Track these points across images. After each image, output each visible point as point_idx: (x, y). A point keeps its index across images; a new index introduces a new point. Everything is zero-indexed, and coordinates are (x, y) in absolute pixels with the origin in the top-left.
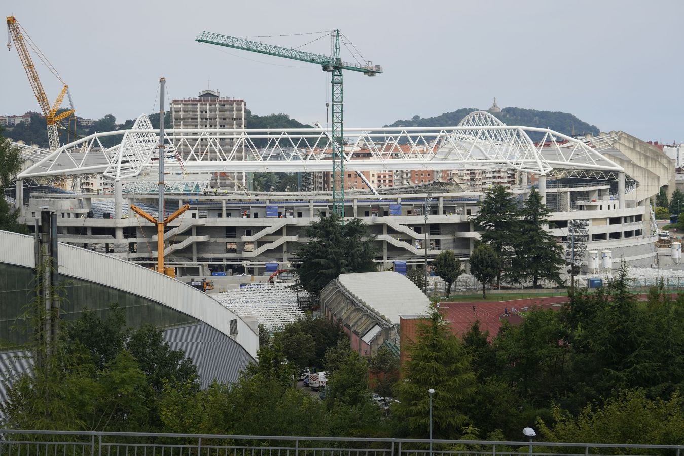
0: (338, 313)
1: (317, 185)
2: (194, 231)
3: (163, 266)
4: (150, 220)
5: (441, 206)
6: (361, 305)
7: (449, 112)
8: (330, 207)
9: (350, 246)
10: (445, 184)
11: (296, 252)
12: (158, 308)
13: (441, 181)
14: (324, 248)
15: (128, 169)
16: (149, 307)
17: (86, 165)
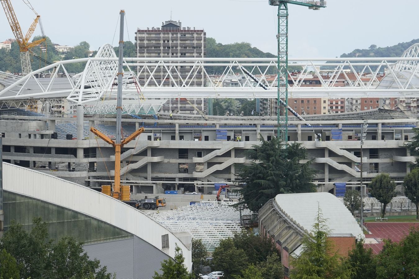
0: (271, 230)
1: (273, 110)
2: (149, 152)
3: (119, 184)
4: (108, 142)
5: (380, 132)
6: (292, 223)
7: (405, 42)
8: (276, 132)
9: (289, 168)
10: (391, 111)
11: (240, 173)
12: (95, 223)
13: (386, 108)
14: (265, 170)
15: (91, 94)
16: (86, 222)
17: (53, 89)
